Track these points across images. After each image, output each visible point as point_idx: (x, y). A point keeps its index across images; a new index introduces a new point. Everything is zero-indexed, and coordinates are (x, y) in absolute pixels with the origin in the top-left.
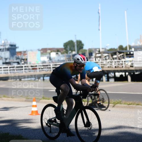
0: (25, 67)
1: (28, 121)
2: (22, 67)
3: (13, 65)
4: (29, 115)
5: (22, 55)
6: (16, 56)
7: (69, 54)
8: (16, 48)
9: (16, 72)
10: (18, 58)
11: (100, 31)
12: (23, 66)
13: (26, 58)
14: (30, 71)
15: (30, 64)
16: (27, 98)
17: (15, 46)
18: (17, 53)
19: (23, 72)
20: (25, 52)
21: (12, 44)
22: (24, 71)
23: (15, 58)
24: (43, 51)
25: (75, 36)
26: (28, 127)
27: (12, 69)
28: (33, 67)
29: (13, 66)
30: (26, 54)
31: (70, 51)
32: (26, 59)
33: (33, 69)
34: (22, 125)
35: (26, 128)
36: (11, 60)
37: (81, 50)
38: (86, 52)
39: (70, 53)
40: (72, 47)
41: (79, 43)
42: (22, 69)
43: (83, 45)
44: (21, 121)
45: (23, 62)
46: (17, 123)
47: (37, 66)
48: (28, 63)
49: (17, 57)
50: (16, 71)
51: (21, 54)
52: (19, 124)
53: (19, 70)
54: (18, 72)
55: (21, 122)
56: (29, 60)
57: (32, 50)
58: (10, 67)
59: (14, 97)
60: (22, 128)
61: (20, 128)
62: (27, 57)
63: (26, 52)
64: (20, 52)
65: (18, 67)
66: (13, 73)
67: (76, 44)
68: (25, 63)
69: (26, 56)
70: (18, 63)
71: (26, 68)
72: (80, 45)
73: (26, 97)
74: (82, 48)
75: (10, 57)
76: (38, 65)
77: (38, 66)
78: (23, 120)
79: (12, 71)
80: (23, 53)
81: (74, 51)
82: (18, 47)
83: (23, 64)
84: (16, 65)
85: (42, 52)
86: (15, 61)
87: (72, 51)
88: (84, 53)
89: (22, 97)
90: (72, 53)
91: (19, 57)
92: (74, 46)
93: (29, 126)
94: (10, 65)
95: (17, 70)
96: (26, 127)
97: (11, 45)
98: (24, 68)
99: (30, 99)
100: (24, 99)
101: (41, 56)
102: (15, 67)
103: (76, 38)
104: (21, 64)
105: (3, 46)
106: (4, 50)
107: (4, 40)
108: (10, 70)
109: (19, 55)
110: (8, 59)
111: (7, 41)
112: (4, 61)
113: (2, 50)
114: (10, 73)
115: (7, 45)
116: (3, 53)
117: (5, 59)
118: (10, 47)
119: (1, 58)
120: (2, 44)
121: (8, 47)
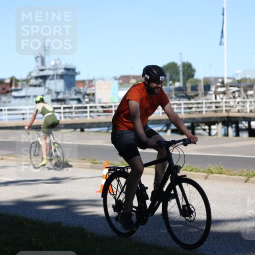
0: (91, 107)
1: (94, 203)
2: (86, 108)
3: (69, 104)
4: (97, 192)
5: (86, 86)
6: (75, 88)
7: (168, 87)
8: (76, 74)
9: (76, 117)
10: (78, 92)
11: (225, 46)
12: (88, 105)
13: (93, 92)
14: (99, 116)
15: (100, 103)
16: (93, 163)
17: (74, 70)
18: (76, 84)
19: (86, 117)
20: (91, 81)
21: (69, 67)
22: (88, 114)
23: (73, 92)
24: (123, 80)
25: (181, 54)
26: (94, 213)
27: (67, 110)
28: (106, 108)
29: (70, 106)
30: (93, 86)
31: (171, 82)
32: (94, 94)
33: (105, 112)
34: (84, 209)
35: (91, 216)
36: (67, 96)
37: (190, 80)
38: (199, 83)
39: (171, 85)
40: (175, 75)
41: (186, 68)
42: (86, 112)
43: (194, 71)
44: (83, 203)
45: (87, 100)
46: (75, 206)
47: (111, 106)
48: (97, 101)
49: (77, 90)
50: (74, 115)
51: (83, 86)
52: (79, 207)
53: (80, 112)
54: (78, 117)
55: (82, 205)
56: (97, 96)
57: (102, 79)
58: (65, 108)
60: (84, 214)
61: (81, 214)
62: (94, 90)
63: (94, 81)
64: (83, 82)
65: (78, 108)
66: (70, 117)
67: (181, 69)
68: (90, 101)
69: (93, 88)
70: (79, 101)
71: (92, 110)
72: (189, 71)
73: (92, 161)
74: (193, 76)
75: (65, 90)
76: (113, 105)
77: (113, 107)
78: (86, 201)
79: (67, 115)
80: (87, 82)
81: (178, 81)
82: (79, 73)
83: (87, 103)
84: (74, 104)
85: (121, 81)
86: (74, 97)
87: (174, 81)
88: (195, 85)
89: (84, 161)
90: (174, 85)
91: (80, 89)
92: (178, 73)
93: (96, 212)
94: (65, 104)
95: (76, 113)
96: (92, 214)
97: (67, 69)
98: (88, 110)
99: (98, 165)
100: (89, 164)
101: (119, 90)
102: (74, 108)
103: (181, 59)
104: (84, 102)
105: (54, 70)
106: (55, 77)
107: (55, 60)
108: (64, 113)
109: (80, 86)
110: (61, 94)
111: (60, 61)
112: (54, 97)
113: (50, 77)
114: (65, 117)
115: (60, 69)
116: (53, 82)
117: (56, 94)
118: (65, 72)
119: (50, 91)
120: (51, 67)
121: (62, 73)
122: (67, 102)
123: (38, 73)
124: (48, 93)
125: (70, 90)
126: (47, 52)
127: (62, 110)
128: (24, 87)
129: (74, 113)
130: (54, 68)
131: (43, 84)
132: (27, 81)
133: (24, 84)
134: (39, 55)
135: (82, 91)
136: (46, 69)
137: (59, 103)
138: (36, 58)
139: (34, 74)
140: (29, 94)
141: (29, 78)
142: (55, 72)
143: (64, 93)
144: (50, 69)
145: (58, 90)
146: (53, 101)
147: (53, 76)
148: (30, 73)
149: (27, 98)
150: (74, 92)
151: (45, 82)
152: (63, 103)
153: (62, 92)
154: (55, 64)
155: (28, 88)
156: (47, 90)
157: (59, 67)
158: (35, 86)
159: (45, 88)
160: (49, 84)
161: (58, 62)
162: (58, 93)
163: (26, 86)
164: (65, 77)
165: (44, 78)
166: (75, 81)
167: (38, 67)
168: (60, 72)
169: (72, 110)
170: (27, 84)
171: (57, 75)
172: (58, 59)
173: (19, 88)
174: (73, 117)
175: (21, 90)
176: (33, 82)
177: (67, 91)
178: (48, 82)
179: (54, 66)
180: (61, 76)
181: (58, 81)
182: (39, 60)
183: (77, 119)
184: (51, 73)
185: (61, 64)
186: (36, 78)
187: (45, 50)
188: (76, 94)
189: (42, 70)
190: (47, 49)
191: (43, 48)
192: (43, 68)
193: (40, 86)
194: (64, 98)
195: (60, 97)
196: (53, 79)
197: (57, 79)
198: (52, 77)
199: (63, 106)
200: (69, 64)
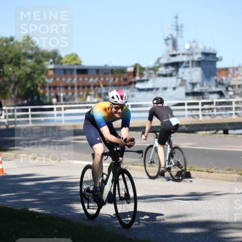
0: (237, 103)
5: (230, 76)
6: (215, 78)
8: (217, 59)
9: (217, 115)
10: (220, 84)
12: (233, 100)
17: (214, 55)
18: (217, 73)
19: (231, 114)
20: (236, 69)
21: (208, 51)
22: (233, 111)
23: (213, 83)
30: (239, 75)
32: (239, 86)
36: (205, 88)
45: (231, 93)
49: (218, 80)
50: (215, 112)
51: (226, 75)
54: (220, 115)
58: (203, 104)
59: (213, 170)
63: (240, 69)
64: (226, 70)
65: (221, 103)
66: (210, 115)
68: (236, 94)
70: (221, 94)
71: (238, 106)
73: (240, 172)
75: (203, 80)
79: (206, 112)
80: (231, 70)
82: (221, 59)
83: (231, 97)
84: (215, 98)
86: (214, 89)
89: (230, 172)
91: (222, 80)
94: (203, 98)
95: (218, 110)
97: (205, 54)
98: (234, 106)
100: (236, 176)
102: (215, 103)
104: (227, 97)
105: (188, 55)
106: (190, 64)
107: (190, 43)
108: (202, 110)
109: (222, 76)
110: (198, 85)
111: (197, 44)
112: (189, 90)
113: (184, 64)
114: (204, 115)
115: (197, 54)
116: (187, 70)
117: (192, 85)
118: (203, 57)
119: (183, 83)
120: (185, 52)
121: (199, 58)
122: (205, 97)
123: (169, 60)
124: (181, 85)
125: (210, 81)
126: (179, 32)
127: (200, 107)
128: (151, 77)
129: (215, 110)
130: (189, 52)
131: (175, 74)
132: (155, 69)
133: (150, 74)
134: (170, 37)
135: (225, 82)
136: (179, 55)
137: (196, 97)
138: (166, 40)
139: (164, 61)
140: (157, 86)
141: (157, 65)
142: (190, 59)
143: (202, 85)
144: (183, 54)
145: (195, 81)
146: (187, 94)
147: (188, 62)
148: (159, 60)
149: (154, 91)
150: (215, 84)
151: (177, 71)
152: (201, 97)
153: (200, 83)
154: (191, 48)
155: (155, 78)
156: (179, 81)
157: (195, 51)
158: (165, 76)
159: (178, 78)
160: (183, 73)
161: (194, 45)
162: (194, 85)
163: (153, 75)
164: (203, 63)
165: (177, 65)
166: (216, 69)
167: (169, 51)
168: (196, 57)
169: (212, 106)
170: (155, 73)
171: (193, 61)
172: (194, 42)
173: (145, 78)
174: (214, 115)
175: (147, 80)
176: (162, 70)
177: (205, 82)
178: (181, 70)
179: (188, 50)
180: (199, 63)
181: (194, 68)
182: (170, 42)
183: (219, 118)
184: (185, 59)
185: (197, 47)
186: (167, 65)
187: (177, 30)
188: (217, 86)
189: (174, 56)
190: (179, 28)
191: (175, 28)
192: (175, 52)
193: (171, 75)
194: (201, 90)
195: (196, 89)
196: (188, 67)
197: (192, 66)
198: (187, 65)
199: (200, 101)
200: (208, 48)
